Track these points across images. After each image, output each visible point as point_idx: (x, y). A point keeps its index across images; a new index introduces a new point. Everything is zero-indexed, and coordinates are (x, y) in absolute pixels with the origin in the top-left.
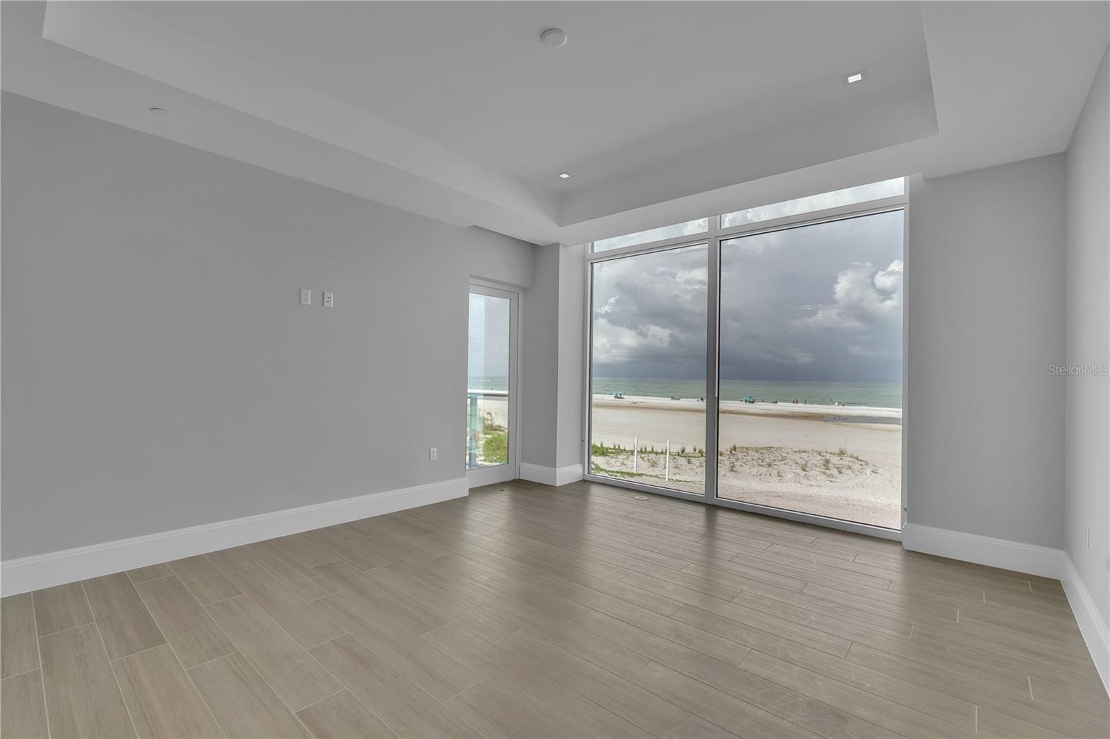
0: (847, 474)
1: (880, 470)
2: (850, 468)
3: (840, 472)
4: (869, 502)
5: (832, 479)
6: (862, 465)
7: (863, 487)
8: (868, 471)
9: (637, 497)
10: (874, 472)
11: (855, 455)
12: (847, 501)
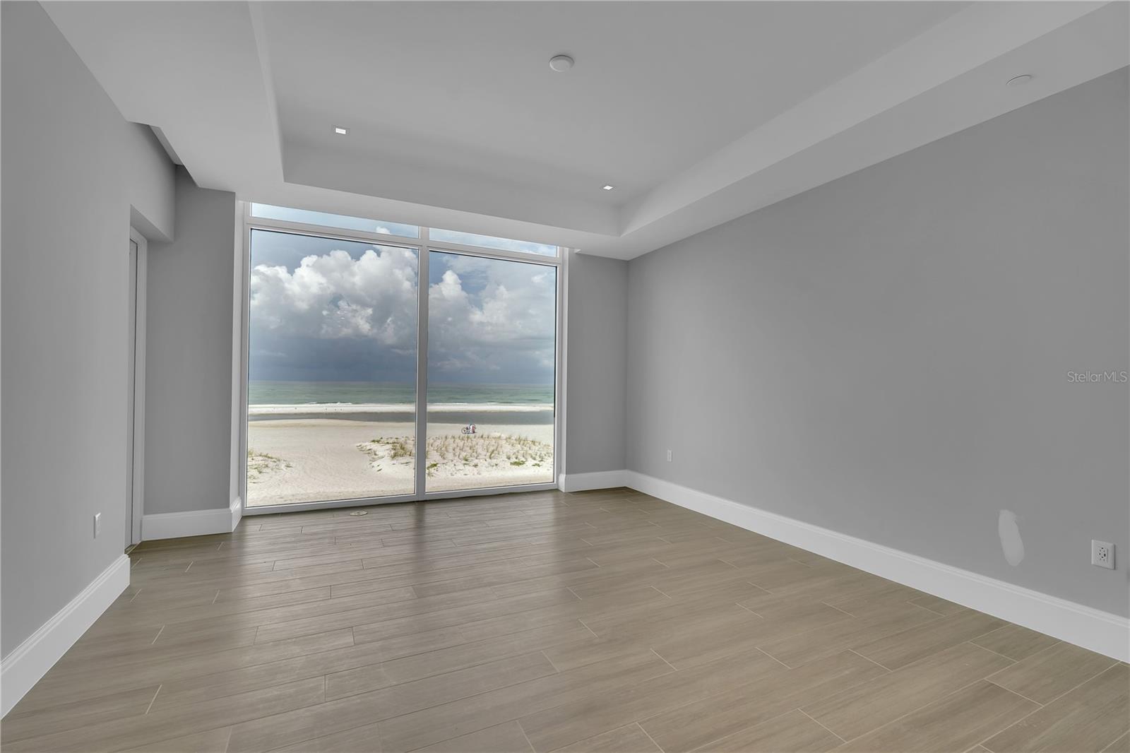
0: (268, 473)
1: (291, 464)
2: (267, 466)
3: (260, 472)
4: (302, 494)
5: (255, 481)
6: (275, 462)
7: (286, 482)
8: (283, 466)
9: (353, 514)
10: (288, 467)
11: (264, 454)
12: (282, 498)
